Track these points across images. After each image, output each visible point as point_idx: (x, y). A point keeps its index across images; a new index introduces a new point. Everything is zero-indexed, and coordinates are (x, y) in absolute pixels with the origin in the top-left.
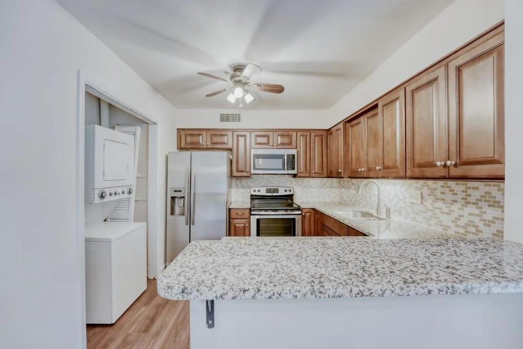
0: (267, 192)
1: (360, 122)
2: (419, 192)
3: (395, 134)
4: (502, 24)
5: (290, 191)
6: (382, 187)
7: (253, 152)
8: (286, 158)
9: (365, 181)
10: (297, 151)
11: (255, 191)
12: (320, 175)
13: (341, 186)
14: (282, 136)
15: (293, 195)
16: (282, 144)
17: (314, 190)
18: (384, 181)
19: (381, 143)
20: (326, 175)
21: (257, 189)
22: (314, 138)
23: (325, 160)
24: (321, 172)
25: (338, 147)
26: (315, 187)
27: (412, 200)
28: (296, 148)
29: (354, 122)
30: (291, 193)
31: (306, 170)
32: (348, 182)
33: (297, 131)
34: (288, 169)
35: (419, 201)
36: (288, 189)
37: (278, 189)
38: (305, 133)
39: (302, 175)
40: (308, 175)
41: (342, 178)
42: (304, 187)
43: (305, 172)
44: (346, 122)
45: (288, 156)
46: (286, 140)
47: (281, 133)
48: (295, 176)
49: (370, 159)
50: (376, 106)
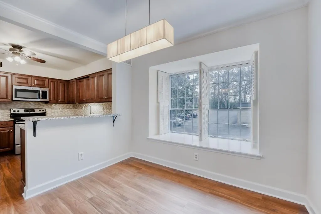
0: (25, 112)
1: (83, 81)
2: (103, 107)
3: (94, 88)
4: (111, 69)
5: (43, 111)
6: (92, 107)
7: (15, 87)
8: (41, 92)
9: (86, 104)
10: (49, 90)
11: (15, 111)
12: (63, 102)
13: (75, 108)
14: (38, 80)
15: (45, 113)
16: (38, 84)
17: (59, 110)
18: (91, 104)
19: (90, 90)
20: (66, 102)
21: (16, 110)
22: (59, 83)
23: (66, 95)
24: (64, 101)
25: (73, 90)
26: (60, 108)
27: (101, 110)
28: (48, 88)
29: (81, 80)
30: (44, 112)
31: (54, 99)
32: (78, 106)
33: (48, 79)
34: (42, 99)
35: (103, 110)
36: (42, 110)
37: (34, 110)
38: (54, 81)
39: (52, 102)
40: (56, 102)
41: (76, 103)
42: (53, 109)
43: (54, 100)
44: (77, 79)
45: (42, 91)
46: (41, 83)
47: (37, 78)
48: (46, 103)
49: (87, 96)
50: (88, 77)
